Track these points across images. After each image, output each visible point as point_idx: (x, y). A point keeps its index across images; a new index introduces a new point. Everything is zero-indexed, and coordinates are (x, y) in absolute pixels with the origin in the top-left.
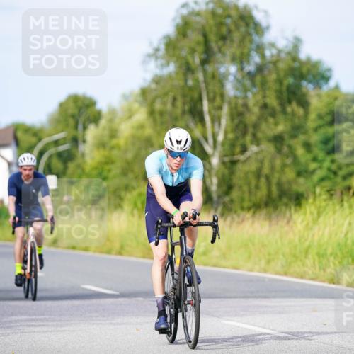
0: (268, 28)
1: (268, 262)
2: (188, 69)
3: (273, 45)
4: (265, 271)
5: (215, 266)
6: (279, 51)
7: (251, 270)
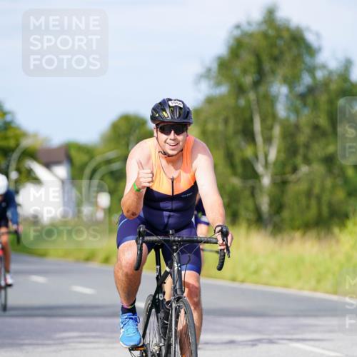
0: (319, 50)
1: (319, 281)
2: (240, 90)
3: (324, 67)
4: (315, 290)
5: (266, 284)
6: (331, 73)
7: (301, 289)
